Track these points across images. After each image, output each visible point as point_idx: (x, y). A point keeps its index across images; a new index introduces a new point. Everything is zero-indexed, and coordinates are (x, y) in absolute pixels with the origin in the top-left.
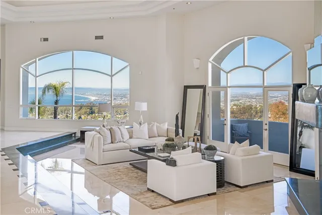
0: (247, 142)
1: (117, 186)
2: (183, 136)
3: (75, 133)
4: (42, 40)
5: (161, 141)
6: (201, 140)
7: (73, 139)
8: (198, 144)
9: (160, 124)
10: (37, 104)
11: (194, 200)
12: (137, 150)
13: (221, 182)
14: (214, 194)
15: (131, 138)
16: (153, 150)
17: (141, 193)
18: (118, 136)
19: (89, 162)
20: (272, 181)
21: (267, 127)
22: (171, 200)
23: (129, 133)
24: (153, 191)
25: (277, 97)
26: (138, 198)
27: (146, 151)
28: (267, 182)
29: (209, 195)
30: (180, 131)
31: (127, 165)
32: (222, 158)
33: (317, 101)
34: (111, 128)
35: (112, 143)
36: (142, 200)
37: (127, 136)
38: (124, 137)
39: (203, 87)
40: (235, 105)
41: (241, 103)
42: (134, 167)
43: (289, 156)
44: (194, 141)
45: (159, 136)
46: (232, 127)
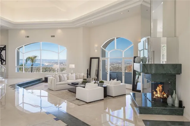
0: (116, 79)
1: (63, 98)
2: (90, 78)
3: (42, 79)
4: (26, 37)
5: (81, 81)
6: (98, 79)
7: (41, 81)
8: (96, 81)
9: (80, 73)
10: (24, 66)
11: (95, 102)
12: (71, 84)
13: (106, 95)
14: (103, 100)
15: (68, 79)
16: (78, 84)
17: (74, 101)
18: (63, 79)
19: (50, 90)
20: (125, 95)
21: (124, 74)
22: (86, 102)
23: (67, 77)
24: (78, 100)
25: (130, 63)
26: (73, 102)
27: (75, 84)
28: (123, 95)
29: (101, 100)
30: (89, 76)
31: (67, 90)
32: (106, 86)
33: (141, 63)
34: (60, 75)
35: (60, 81)
36: (74, 103)
37: (66, 79)
38: (65, 79)
39: (98, 58)
40: (112, 67)
41: (115, 66)
42: (70, 91)
43: (132, 85)
44: (95, 80)
45: (80, 79)
46: (110, 74)
